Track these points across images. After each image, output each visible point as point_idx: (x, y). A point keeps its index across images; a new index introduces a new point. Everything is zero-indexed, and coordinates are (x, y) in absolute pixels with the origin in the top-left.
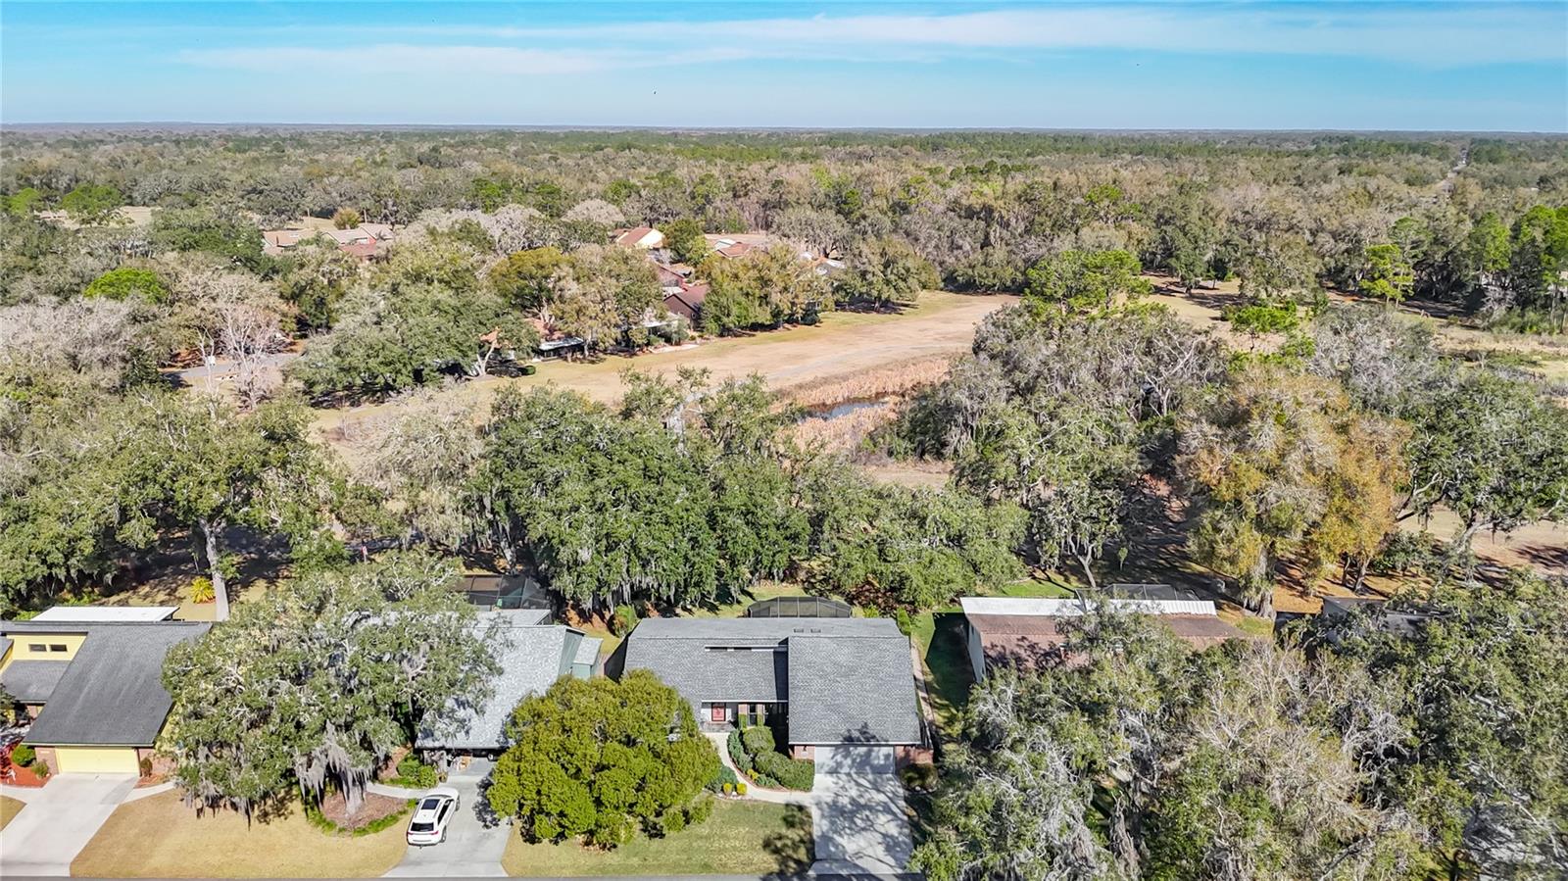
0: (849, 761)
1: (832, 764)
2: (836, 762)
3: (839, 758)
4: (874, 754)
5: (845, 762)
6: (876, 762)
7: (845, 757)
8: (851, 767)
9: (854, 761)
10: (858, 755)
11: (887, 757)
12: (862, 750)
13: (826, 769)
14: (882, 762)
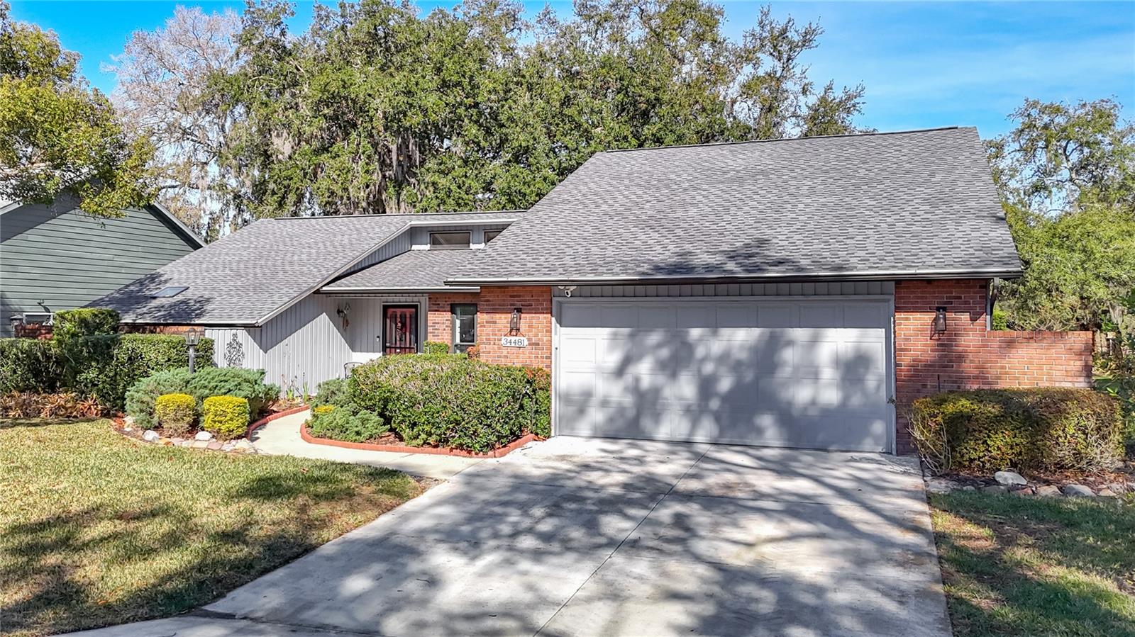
0: (686, 388)
1: (616, 392)
2: (636, 390)
3: (644, 370)
4: (789, 356)
5: (669, 392)
6: (802, 394)
7: (671, 367)
8: (694, 414)
9: (706, 386)
10: (723, 359)
11: (853, 367)
12: (741, 338)
13: (597, 416)
14: (831, 396)
